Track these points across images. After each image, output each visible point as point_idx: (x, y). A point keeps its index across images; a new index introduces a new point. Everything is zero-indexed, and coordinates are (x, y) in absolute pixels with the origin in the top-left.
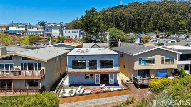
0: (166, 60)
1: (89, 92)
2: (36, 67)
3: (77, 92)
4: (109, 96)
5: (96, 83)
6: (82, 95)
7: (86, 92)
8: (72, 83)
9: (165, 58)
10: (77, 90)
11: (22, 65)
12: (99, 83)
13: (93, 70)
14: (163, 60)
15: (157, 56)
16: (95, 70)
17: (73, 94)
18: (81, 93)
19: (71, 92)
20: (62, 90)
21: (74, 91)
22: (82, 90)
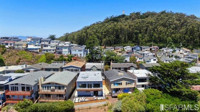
0: (128, 83)
1: (87, 100)
2: (62, 88)
3: (82, 100)
4: (96, 102)
5: (91, 95)
6: (84, 101)
7: (86, 100)
8: (79, 95)
9: (128, 82)
10: (82, 99)
11: (55, 87)
12: (93, 95)
13: (90, 89)
14: (126, 83)
15: (123, 81)
16: (91, 89)
17: (80, 101)
18: (83, 100)
19: (79, 100)
20: (74, 99)
21: (80, 100)
22: (84, 99)
